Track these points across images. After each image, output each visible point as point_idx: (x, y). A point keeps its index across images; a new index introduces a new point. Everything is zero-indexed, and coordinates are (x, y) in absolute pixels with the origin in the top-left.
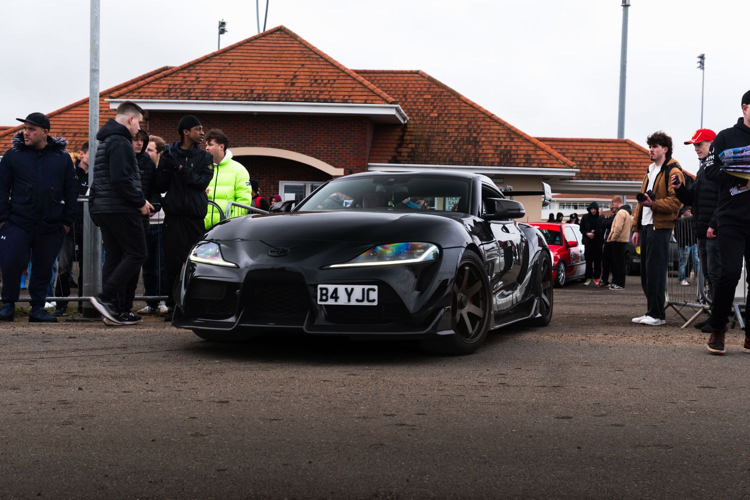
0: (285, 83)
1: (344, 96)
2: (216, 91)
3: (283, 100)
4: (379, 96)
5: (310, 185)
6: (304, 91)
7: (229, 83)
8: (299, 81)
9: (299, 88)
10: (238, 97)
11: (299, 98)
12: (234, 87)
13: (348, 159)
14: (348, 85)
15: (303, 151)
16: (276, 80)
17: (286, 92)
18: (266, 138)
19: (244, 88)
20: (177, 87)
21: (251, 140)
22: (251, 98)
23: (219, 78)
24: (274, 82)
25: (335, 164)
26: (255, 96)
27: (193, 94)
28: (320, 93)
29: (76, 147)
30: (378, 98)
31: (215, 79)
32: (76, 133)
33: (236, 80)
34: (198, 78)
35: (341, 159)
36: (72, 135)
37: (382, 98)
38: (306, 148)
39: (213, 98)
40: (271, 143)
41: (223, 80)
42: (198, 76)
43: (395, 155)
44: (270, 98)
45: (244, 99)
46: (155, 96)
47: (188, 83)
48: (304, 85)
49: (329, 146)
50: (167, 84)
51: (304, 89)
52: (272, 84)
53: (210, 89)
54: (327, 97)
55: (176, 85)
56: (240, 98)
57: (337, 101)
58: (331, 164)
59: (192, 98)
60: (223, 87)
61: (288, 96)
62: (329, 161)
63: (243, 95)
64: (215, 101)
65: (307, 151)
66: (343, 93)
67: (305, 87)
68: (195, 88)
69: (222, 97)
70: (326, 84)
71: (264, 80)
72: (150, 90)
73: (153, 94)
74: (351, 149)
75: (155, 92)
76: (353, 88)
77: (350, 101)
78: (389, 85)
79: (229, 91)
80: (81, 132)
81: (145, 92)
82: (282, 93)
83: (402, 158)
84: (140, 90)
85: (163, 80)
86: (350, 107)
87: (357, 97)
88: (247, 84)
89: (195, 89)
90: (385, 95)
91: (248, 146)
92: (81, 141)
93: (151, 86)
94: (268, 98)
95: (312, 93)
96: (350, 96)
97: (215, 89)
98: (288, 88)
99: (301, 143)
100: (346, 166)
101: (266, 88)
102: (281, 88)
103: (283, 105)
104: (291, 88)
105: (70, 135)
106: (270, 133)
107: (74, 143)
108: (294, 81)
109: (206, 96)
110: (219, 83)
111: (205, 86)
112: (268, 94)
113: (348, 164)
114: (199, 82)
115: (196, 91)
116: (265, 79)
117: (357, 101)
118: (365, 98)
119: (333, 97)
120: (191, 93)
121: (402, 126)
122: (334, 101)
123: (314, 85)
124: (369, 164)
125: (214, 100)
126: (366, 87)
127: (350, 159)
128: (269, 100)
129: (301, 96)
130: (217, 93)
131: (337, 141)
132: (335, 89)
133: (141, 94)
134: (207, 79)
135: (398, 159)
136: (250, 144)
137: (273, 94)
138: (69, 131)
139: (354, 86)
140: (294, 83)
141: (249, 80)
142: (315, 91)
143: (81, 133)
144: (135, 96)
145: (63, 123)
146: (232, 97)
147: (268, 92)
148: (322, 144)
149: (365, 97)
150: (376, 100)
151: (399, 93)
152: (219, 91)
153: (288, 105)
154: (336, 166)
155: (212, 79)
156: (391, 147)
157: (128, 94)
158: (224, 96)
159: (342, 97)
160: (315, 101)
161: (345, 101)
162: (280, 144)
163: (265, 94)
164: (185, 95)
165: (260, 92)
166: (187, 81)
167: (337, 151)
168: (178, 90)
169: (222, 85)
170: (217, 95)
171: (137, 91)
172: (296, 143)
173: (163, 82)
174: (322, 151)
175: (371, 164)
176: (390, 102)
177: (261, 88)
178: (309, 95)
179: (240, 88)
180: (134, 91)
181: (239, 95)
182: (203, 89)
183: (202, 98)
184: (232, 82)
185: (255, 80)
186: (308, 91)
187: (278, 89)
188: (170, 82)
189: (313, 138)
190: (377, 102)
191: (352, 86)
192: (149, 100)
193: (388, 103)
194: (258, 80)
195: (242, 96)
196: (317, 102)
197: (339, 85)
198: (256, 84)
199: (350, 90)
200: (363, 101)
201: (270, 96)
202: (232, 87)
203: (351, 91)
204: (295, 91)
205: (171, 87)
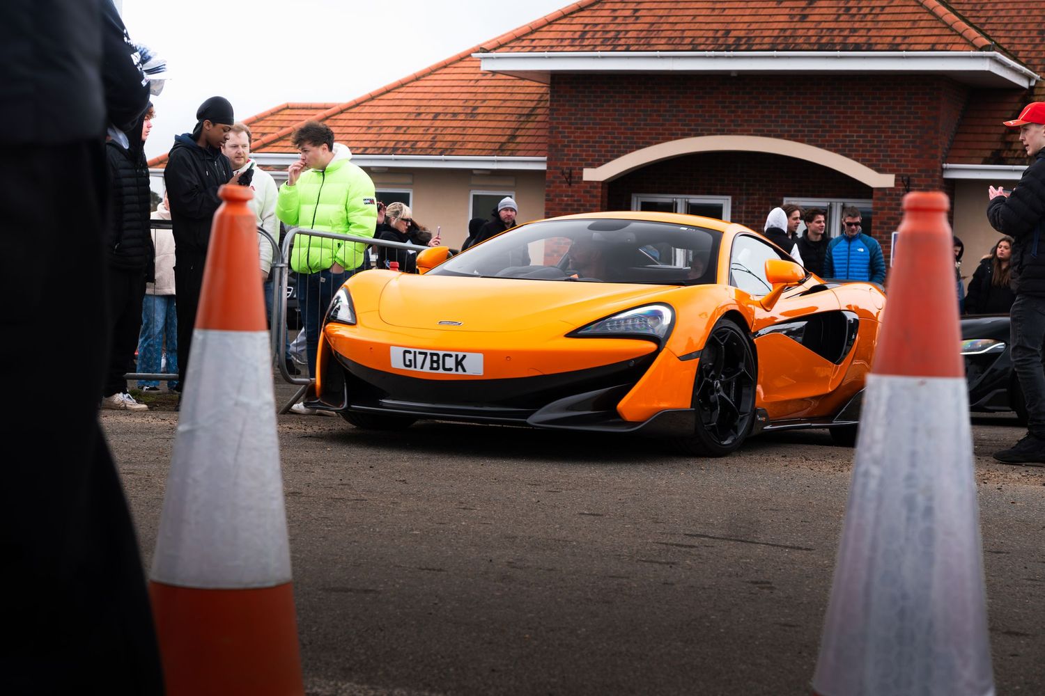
0: (791, 15)
1: (895, 37)
2: (663, 34)
3: (780, 47)
4: (961, 35)
5: (839, 205)
6: (822, 29)
7: (689, 19)
8: (816, 11)
9: (813, 25)
10: (700, 44)
11: (810, 44)
12: (696, 26)
13: (903, 156)
14: (906, 17)
15: (820, 143)
16: (776, 11)
17: (788, 33)
18: (753, 119)
19: (715, 26)
20: (598, 28)
21: (726, 123)
22: (722, 45)
23: (673, 11)
24: (770, 15)
25: (879, 165)
26: (731, 41)
27: (622, 42)
28: (850, 32)
29: (434, 138)
30: (958, 39)
31: (666, 12)
32: (438, 114)
33: (704, 12)
34: (636, 10)
35: (889, 156)
36: (431, 116)
37: (966, 39)
38: (825, 137)
39: (655, 48)
40: (761, 128)
41: (680, 13)
42: (637, 8)
43: (998, 147)
44: (757, 44)
45: (710, 48)
46: (558, 46)
47: (619, 20)
48: (823, 18)
49: (869, 132)
50: (581, 24)
51: (823, 25)
52: (767, 19)
53: (654, 31)
54: (862, 40)
55: (596, 25)
56: (702, 47)
57: (879, 47)
58: (870, 166)
59: (619, 48)
60: (678, 27)
61: (791, 40)
62: (868, 160)
63: (711, 39)
64: (658, 53)
65: (827, 141)
66: (894, 33)
67: (825, 22)
68: (629, 29)
69: (672, 44)
70: (865, 15)
71: (753, 12)
72: (551, 35)
73: (554, 43)
74: (909, 137)
75: (558, 39)
76: (915, 21)
77: (903, 47)
78: (1014, 13)
79: (686, 34)
80: (446, 111)
81: (541, 39)
82: (781, 34)
83: (1011, 154)
84: (533, 37)
85: (577, 17)
86: (902, 57)
87: (919, 40)
88: (722, 19)
89: (627, 32)
90: (973, 33)
91: (721, 134)
92: (445, 127)
93: (555, 27)
94: (753, 44)
95: (836, 33)
96: (905, 37)
97: (662, 31)
98: (792, 25)
99: (815, 127)
100: (899, 171)
101: (754, 26)
102: (781, 26)
103: (778, 57)
104: (799, 25)
105: (427, 118)
106: (760, 109)
107: (431, 131)
108: (806, 12)
109: (644, 45)
110: (671, 19)
111: (646, 27)
112: (756, 37)
113: (903, 166)
114: (637, 18)
115: (629, 35)
116: (755, 10)
117: (917, 47)
118: (933, 40)
119: (873, 40)
120: (620, 38)
121: (1024, 93)
122: (874, 48)
123: (842, 18)
124: (945, 165)
125: (656, 51)
126: (938, 18)
127: (908, 156)
128: (754, 48)
129: (813, 40)
130: (665, 37)
131: (884, 122)
132: (880, 25)
133: (534, 44)
134: (651, 13)
135: (1004, 155)
136: (724, 130)
137: (764, 37)
138: (428, 111)
139: (917, 17)
140: (806, 16)
141: (726, 12)
142: (842, 30)
143: (446, 114)
144: (524, 47)
145: (420, 96)
146: (690, 44)
147: (757, 33)
148: (855, 129)
149: (934, 38)
150: (954, 44)
151: (1031, 27)
152: (668, 34)
153: (789, 57)
154: (880, 171)
155: (661, 13)
156: (994, 133)
157: (512, 44)
158: (676, 44)
159: (889, 40)
160: (838, 48)
161: (894, 48)
162: (779, 129)
163: (749, 38)
164: (609, 43)
165: (742, 34)
166: (616, 18)
167: (883, 142)
168: (598, 35)
169: (676, 23)
170: (663, 41)
171: (529, 37)
172: (808, 127)
173: (575, 21)
174: (855, 141)
175: (949, 166)
176: (980, 47)
177: (745, 26)
178: (829, 38)
179: (707, 27)
180: (524, 38)
181: (703, 40)
182: (642, 31)
183: (636, 47)
184: (695, 16)
185: (737, 12)
186: (828, 29)
187: (774, 27)
188: (587, 21)
189: (839, 117)
190: (955, 47)
191: (913, 17)
192: (546, 54)
193: (976, 48)
194: (741, 12)
195: (708, 42)
196: (841, 51)
197: (889, 18)
198: (738, 19)
199: (909, 25)
200: (929, 47)
201: (758, 41)
202: (692, 26)
203: (910, 28)
204: (805, 31)
205: (587, 29)
